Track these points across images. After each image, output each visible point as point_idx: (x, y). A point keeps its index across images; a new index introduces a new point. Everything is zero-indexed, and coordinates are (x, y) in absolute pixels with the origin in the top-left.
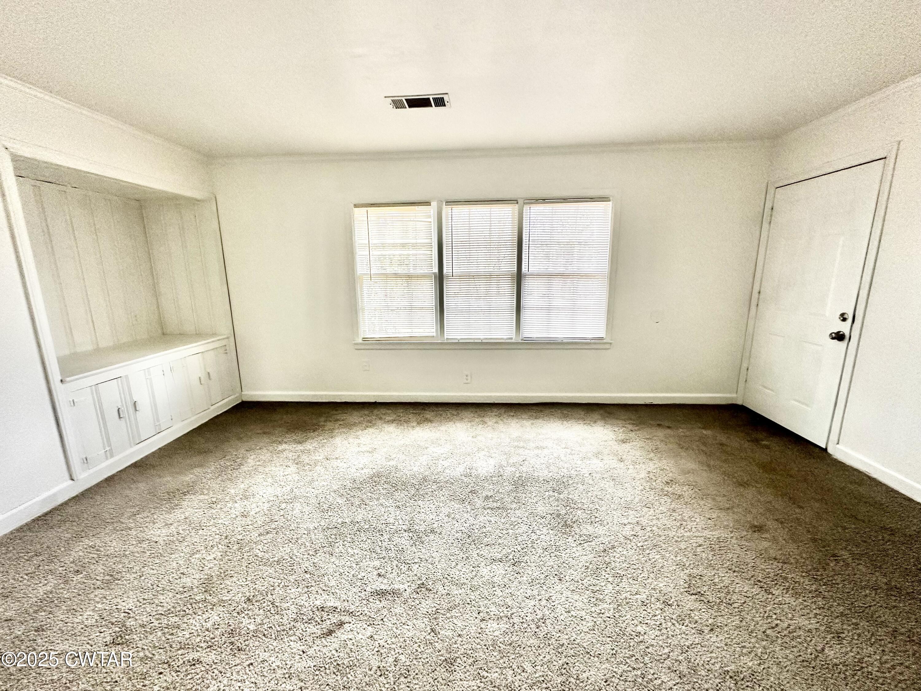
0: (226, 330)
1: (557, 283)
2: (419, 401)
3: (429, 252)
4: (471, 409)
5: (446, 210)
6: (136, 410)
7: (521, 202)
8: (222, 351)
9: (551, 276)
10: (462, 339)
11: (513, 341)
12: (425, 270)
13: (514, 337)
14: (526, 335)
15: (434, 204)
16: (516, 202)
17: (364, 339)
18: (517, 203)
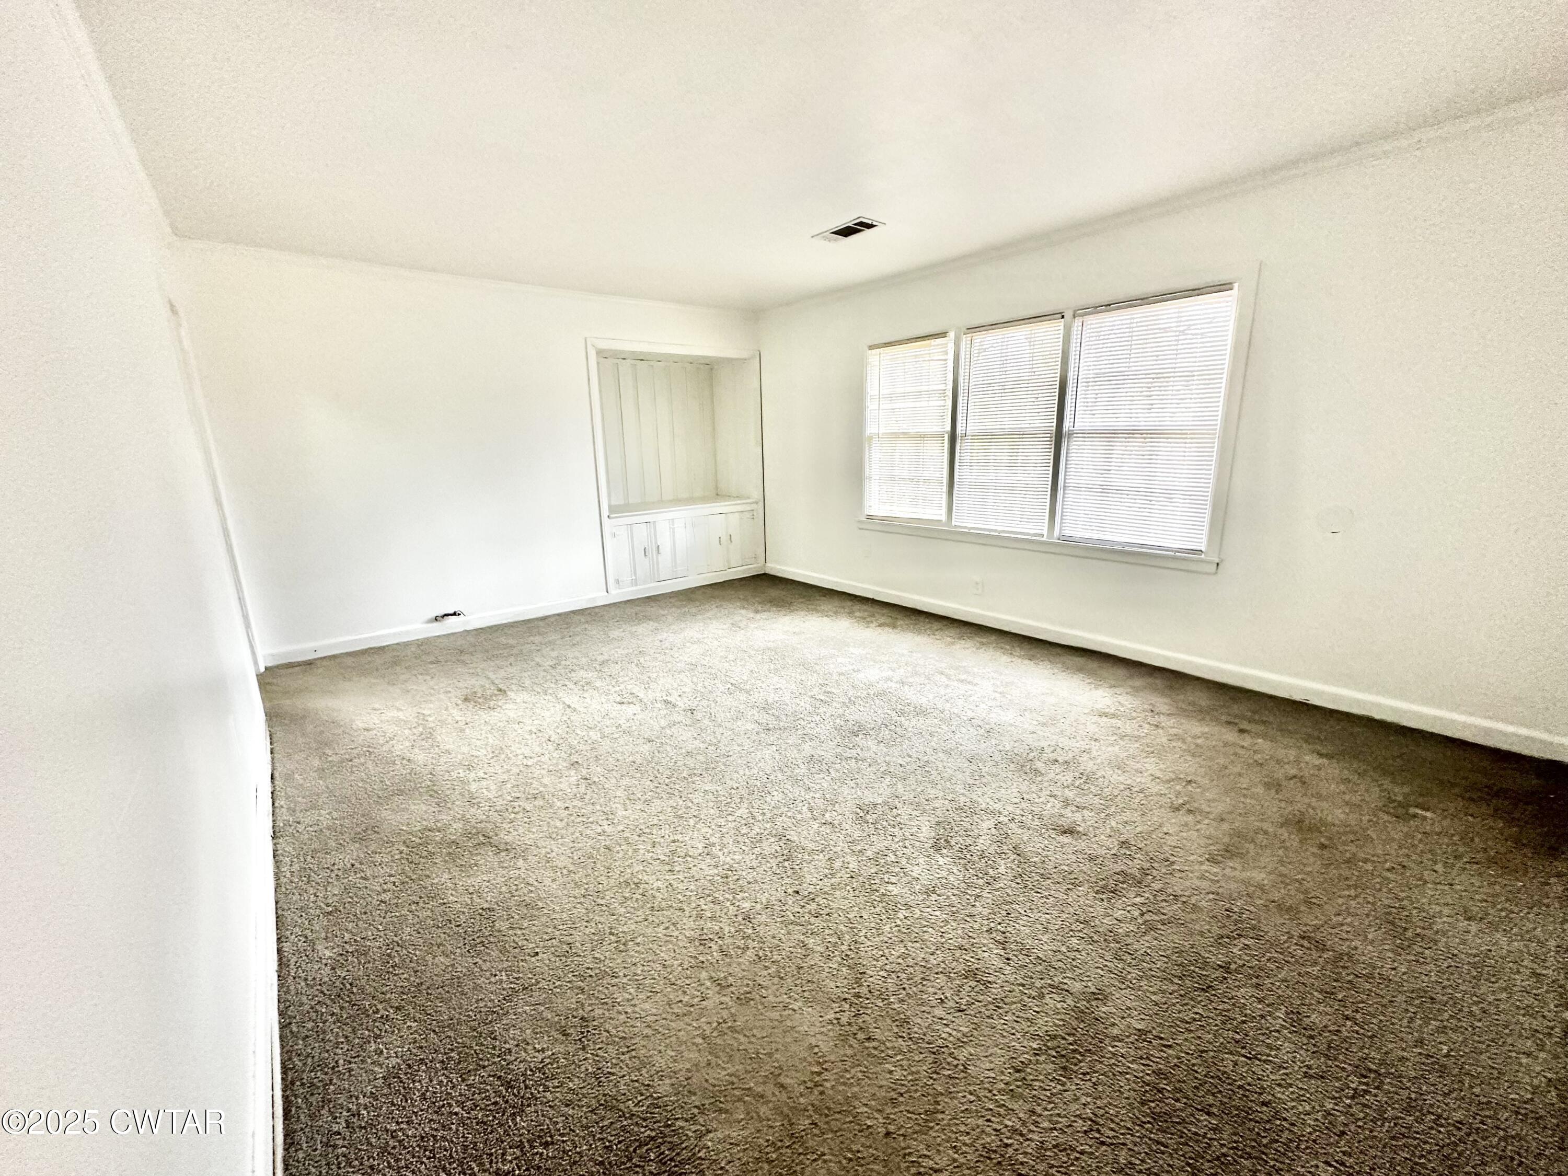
0: (757, 494)
1: (1119, 446)
2: (918, 608)
3: (942, 403)
4: (993, 638)
5: (965, 340)
6: (658, 553)
7: (1069, 315)
8: (748, 515)
9: (1112, 434)
10: (1004, 532)
11: (1044, 539)
12: (936, 429)
13: (1045, 532)
14: (1067, 532)
15: (952, 335)
16: (1060, 316)
17: (869, 517)
18: (1063, 317)
